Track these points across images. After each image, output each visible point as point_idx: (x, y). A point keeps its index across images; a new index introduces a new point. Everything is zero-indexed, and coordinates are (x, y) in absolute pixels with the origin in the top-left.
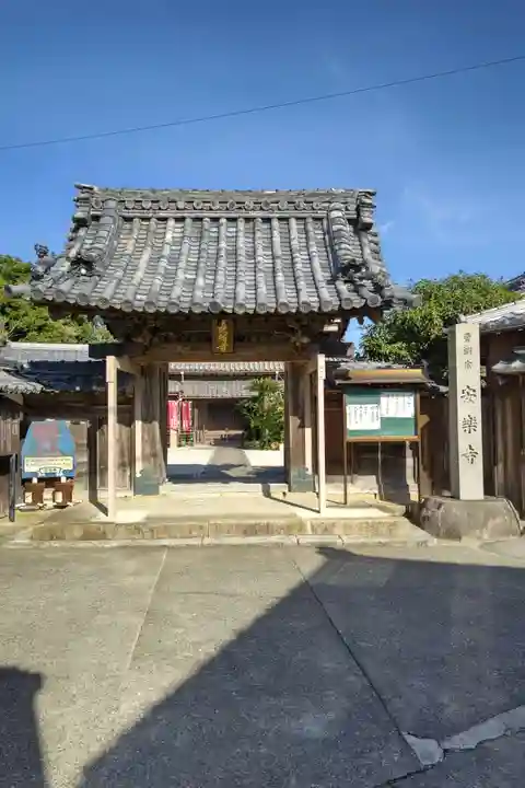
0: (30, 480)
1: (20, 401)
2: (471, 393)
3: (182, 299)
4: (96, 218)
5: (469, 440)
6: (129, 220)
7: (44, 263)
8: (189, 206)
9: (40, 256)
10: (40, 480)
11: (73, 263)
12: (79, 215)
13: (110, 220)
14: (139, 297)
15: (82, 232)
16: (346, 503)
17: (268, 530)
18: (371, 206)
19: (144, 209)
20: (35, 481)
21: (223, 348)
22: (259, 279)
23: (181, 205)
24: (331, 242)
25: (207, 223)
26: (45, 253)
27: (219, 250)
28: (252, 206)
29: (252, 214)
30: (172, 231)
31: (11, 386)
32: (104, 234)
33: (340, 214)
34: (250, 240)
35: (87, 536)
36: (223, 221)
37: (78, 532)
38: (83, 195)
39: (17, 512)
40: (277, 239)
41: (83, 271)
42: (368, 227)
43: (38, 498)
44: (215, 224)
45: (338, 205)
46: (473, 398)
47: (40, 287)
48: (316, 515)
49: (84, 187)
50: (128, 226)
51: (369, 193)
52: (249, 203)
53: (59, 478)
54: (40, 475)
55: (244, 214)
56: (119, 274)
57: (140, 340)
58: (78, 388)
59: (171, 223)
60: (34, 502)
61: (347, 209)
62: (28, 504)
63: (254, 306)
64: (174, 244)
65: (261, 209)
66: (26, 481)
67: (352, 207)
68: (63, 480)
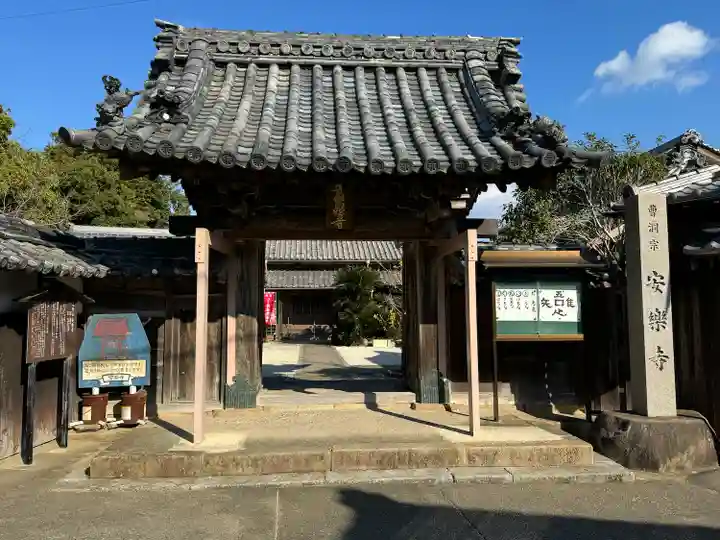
0: (90, 390)
1: (78, 287)
2: (658, 279)
3: (299, 154)
4: (181, 62)
5: (658, 340)
6: (222, 65)
7: (115, 100)
8: (297, 52)
9: (110, 92)
10: (103, 390)
11: (153, 106)
12: (161, 55)
13: (199, 63)
14: (241, 149)
15: (163, 78)
16: (496, 419)
17: (411, 460)
18: (515, 55)
19: (239, 52)
20: (96, 391)
21: (339, 223)
22: (393, 134)
23: (286, 49)
24: (471, 95)
25: (319, 71)
26: (117, 89)
27: (335, 101)
28: (373, 53)
29: (372, 61)
30: (276, 78)
31: (65, 266)
32: (192, 77)
33: (480, 63)
34: (374, 92)
35: (165, 473)
36: (339, 69)
37: (152, 466)
38: (165, 34)
39: (71, 433)
40: (406, 90)
41: (166, 117)
42: (515, 78)
43: (99, 414)
44: (329, 73)
45: (476, 54)
46: (661, 287)
47: (109, 132)
48: (467, 438)
49: (168, 26)
50: (220, 72)
51: (511, 41)
52: (369, 48)
53: (127, 389)
54: (103, 384)
55: (362, 61)
56: (214, 121)
57: (235, 211)
58: (155, 271)
59: (275, 69)
60: (94, 420)
61: (486, 59)
62: (86, 423)
63: (392, 164)
64: (280, 93)
65: (384, 57)
66: (84, 393)
67: (493, 57)
68: (133, 390)
